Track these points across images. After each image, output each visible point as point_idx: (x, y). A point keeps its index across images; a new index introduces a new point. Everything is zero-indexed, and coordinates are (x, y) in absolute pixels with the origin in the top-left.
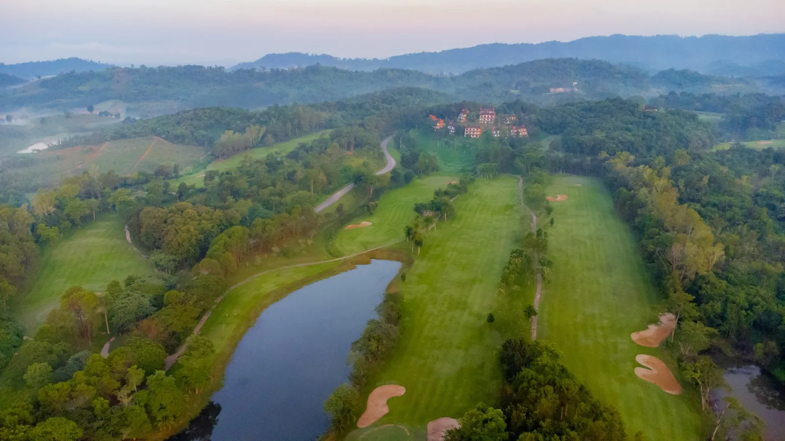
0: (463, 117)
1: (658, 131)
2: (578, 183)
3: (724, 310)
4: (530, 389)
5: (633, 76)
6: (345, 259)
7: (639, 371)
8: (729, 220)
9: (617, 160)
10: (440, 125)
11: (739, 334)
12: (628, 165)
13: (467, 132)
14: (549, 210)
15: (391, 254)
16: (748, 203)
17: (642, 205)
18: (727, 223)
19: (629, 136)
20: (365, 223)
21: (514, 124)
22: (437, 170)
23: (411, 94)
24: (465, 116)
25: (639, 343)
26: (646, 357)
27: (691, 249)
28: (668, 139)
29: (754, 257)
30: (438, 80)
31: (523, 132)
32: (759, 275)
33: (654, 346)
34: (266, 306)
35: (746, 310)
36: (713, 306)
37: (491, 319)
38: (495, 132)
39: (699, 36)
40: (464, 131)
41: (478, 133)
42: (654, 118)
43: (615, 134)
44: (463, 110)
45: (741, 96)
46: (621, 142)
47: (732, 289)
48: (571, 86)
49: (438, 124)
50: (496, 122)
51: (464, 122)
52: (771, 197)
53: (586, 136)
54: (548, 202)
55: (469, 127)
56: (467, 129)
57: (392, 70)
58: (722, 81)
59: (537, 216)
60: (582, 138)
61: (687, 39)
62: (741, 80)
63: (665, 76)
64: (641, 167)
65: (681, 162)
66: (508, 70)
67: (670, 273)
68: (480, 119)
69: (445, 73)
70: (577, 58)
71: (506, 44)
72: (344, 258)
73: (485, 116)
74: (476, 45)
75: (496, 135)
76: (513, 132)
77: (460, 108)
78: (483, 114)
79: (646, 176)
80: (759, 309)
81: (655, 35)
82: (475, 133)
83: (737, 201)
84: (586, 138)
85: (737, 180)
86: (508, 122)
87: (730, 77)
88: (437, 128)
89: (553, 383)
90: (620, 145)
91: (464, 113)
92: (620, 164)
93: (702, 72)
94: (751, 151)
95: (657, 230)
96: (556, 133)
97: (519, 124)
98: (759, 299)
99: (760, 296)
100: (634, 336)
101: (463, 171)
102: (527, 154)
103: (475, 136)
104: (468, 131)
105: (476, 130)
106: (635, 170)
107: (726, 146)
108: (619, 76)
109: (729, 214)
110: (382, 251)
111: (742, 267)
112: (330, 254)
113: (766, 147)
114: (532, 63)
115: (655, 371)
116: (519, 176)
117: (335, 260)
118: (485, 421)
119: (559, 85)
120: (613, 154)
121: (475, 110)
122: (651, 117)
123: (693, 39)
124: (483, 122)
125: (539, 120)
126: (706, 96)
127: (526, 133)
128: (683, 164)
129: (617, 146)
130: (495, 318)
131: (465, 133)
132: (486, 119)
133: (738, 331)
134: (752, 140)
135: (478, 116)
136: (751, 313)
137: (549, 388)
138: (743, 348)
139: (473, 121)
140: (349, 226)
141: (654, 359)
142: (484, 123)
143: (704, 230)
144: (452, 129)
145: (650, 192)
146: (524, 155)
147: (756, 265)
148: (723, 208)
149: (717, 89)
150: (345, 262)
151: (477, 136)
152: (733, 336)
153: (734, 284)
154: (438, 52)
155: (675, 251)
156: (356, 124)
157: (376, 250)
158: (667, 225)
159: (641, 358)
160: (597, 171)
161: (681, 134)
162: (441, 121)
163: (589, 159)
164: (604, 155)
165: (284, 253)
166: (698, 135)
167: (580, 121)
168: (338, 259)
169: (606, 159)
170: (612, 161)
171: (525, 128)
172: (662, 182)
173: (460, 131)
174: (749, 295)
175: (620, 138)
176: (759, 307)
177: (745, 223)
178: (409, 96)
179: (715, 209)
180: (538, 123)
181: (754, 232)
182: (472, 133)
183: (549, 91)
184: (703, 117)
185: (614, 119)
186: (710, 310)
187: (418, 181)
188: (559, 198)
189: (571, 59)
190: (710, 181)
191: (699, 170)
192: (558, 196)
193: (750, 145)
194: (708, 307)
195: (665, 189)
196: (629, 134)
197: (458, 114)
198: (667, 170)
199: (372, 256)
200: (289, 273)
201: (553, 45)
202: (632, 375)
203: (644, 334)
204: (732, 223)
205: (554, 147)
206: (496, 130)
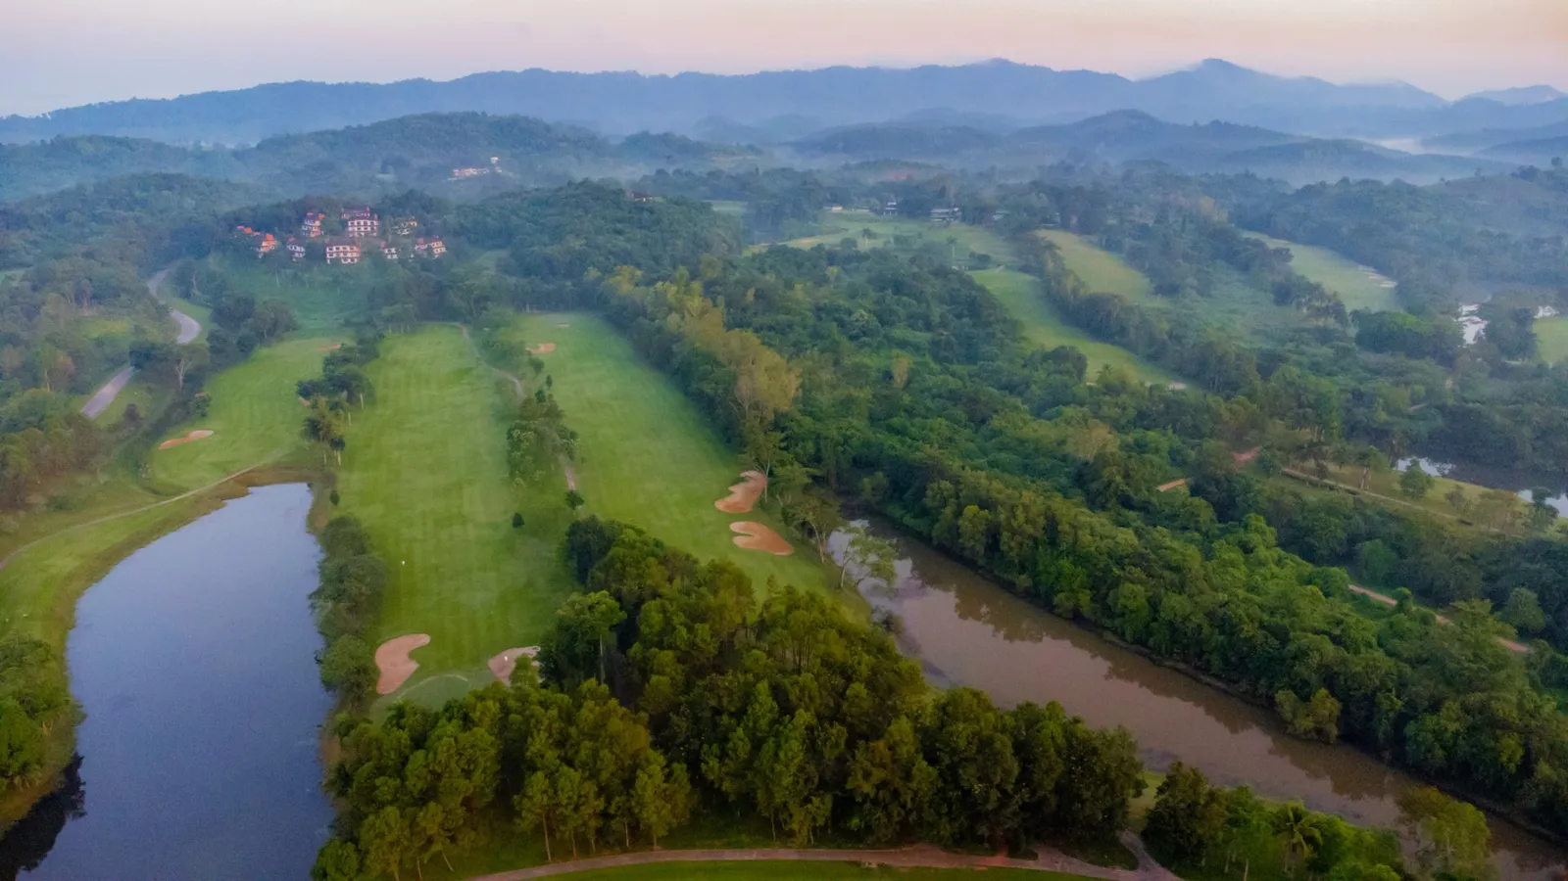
0: (314, 227)
1: (662, 231)
2: (565, 322)
3: (818, 450)
4: (627, 569)
5: (589, 144)
6: (194, 495)
7: (738, 541)
8: (794, 345)
9: (619, 278)
10: (268, 245)
11: (839, 477)
12: (637, 285)
13: (331, 255)
14: (538, 366)
15: (283, 473)
16: (811, 320)
17: (678, 338)
18: (792, 349)
19: (620, 242)
20: (198, 434)
21: (416, 234)
22: (294, 329)
23: (170, 188)
24: (318, 223)
25: (728, 511)
26: (742, 523)
27: (762, 380)
28: (680, 242)
29: (834, 387)
30: (202, 156)
31: (439, 248)
32: (847, 404)
33: (748, 510)
34: (79, 594)
35: (842, 445)
36: (804, 448)
37: (518, 521)
38: (386, 251)
39: (672, 74)
40: (325, 255)
41: (355, 255)
42: (651, 211)
43: (600, 239)
44: (309, 214)
45: (761, 172)
46: (610, 253)
47: (818, 425)
48: (488, 164)
49: (264, 244)
50: (383, 233)
51: (317, 237)
52: (838, 309)
53: (554, 247)
54: (529, 353)
55: (330, 245)
56: (331, 249)
57: (90, 139)
58: (726, 151)
59: (520, 379)
60: (548, 250)
61: (653, 79)
62: (751, 148)
63: (640, 144)
64: (659, 284)
65: (711, 275)
66: (356, 138)
67: (744, 417)
68: (350, 229)
69: (203, 144)
70: (483, 113)
71: (323, 85)
72: (190, 493)
73: (358, 223)
74: (256, 84)
75: (389, 257)
76: (421, 247)
77: (302, 211)
78: (353, 219)
79: (670, 297)
80: (855, 442)
81: (600, 71)
82: (349, 255)
83: (798, 319)
84: (552, 250)
85: (789, 293)
86: (406, 232)
87: (734, 144)
88: (262, 250)
89: (653, 555)
90: (610, 257)
91: (314, 218)
92: (624, 284)
93: (693, 137)
94: (796, 252)
95: (709, 367)
96: (500, 247)
97: (429, 234)
98: (853, 431)
99: (853, 427)
100: (720, 505)
101: (348, 323)
102: (466, 282)
103: (349, 261)
104: (333, 252)
105: (348, 249)
106: (652, 289)
107: (760, 248)
108: (565, 144)
109: (792, 337)
110: (259, 471)
111: (824, 399)
112: (155, 492)
113: (816, 245)
114: (401, 121)
115: (757, 537)
116: (457, 324)
117: (173, 500)
118: (591, 608)
119: (466, 164)
120: (607, 271)
121: (336, 213)
122: (647, 210)
123: (663, 79)
124: (356, 234)
125: (462, 226)
126: (711, 174)
127: (444, 250)
128: (715, 276)
129: (607, 259)
130: (525, 519)
131: (328, 256)
132: (362, 229)
133: (838, 474)
134: (791, 237)
135: (344, 224)
136: (848, 448)
137: (651, 560)
138: (847, 493)
139: (337, 232)
140: (167, 443)
141: (753, 525)
142: (360, 235)
143: (770, 357)
144: (299, 251)
145: (683, 318)
146: (460, 284)
147: (840, 393)
148: (782, 330)
149: (726, 164)
150: (198, 500)
151: (352, 260)
152: (833, 480)
153: (819, 420)
154: (171, 99)
155: (744, 388)
156: (76, 255)
157: (248, 472)
158: (721, 358)
159: (735, 527)
160: (589, 301)
161: (695, 234)
162: (270, 236)
163: (569, 283)
164: (593, 273)
165: (60, 506)
166: (719, 235)
167: (536, 223)
168: (177, 498)
169: (599, 280)
170: (611, 281)
171: (440, 239)
172: (695, 303)
173: (315, 254)
174: (841, 428)
175: (609, 245)
176: (855, 439)
177: (814, 346)
178: (165, 193)
179: (772, 333)
180: (459, 232)
181: (827, 355)
182: (342, 255)
183: (452, 175)
184: (719, 207)
185: (590, 215)
186: (802, 452)
187: (265, 351)
188: (542, 348)
189: (474, 114)
190: (756, 296)
191: (737, 282)
192: (540, 345)
193: (793, 244)
194: (798, 450)
195: (704, 312)
196: (621, 238)
197: (300, 222)
198: (697, 285)
199: (246, 483)
200: (94, 533)
201: (418, 87)
202: (733, 546)
203: (729, 500)
204: (798, 348)
205: (504, 269)
206: (389, 246)
